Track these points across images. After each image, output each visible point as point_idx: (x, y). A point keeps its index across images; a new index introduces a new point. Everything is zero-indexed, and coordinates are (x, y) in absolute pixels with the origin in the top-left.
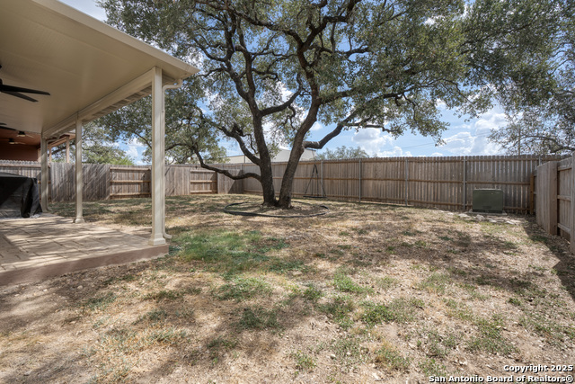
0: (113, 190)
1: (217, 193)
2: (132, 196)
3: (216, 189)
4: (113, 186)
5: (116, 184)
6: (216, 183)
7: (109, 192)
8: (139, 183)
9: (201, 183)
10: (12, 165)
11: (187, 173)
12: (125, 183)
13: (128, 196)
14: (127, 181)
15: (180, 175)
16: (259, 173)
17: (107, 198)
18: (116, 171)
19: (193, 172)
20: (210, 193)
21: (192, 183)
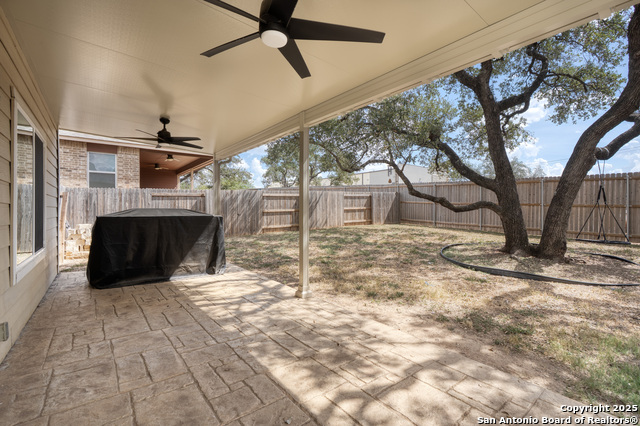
0: (265, 222)
1: (371, 223)
2: (284, 229)
3: (371, 217)
4: (265, 217)
5: (268, 214)
6: (370, 210)
7: (261, 224)
8: (290, 213)
9: (354, 211)
10: (170, 194)
11: (341, 198)
12: (276, 213)
13: (281, 229)
14: (279, 210)
15: (333, 201)
16: (495, 201)
17: (260, 231)
18: (268, 198)
19: (346, 198)
20: (364, 223)
21: (346, 211)
